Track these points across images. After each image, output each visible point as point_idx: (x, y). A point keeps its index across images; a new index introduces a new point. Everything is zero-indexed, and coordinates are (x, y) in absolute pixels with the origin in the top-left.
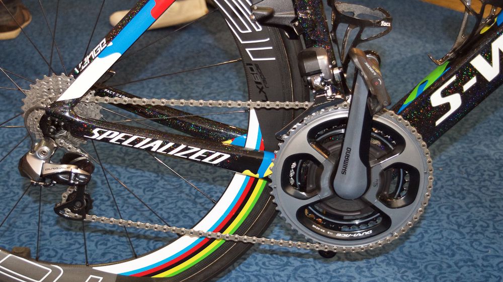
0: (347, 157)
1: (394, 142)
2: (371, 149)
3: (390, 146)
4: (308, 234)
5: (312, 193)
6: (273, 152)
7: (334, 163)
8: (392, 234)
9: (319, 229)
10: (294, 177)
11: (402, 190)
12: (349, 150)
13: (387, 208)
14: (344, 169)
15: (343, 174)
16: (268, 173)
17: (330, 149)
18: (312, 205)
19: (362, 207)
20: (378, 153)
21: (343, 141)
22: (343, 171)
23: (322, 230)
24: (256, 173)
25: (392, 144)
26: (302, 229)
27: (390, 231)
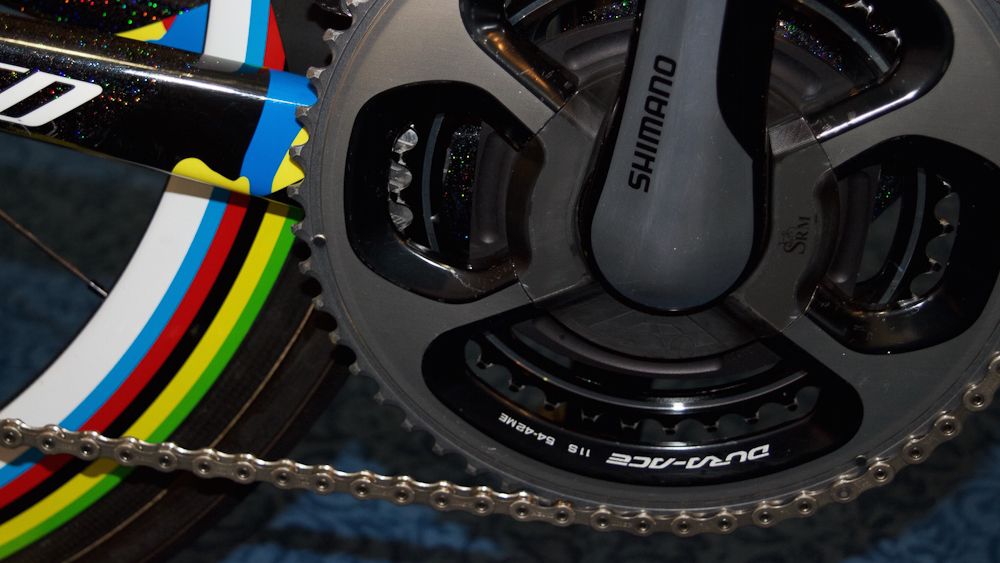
0: (654, 106)
1: (893, 33)
2: (777, 68)
3: (875, 57)
4: (482, 452)
5: (494, 272)
6: (302, 72)
7: (594, 134)
8: (862, 464)
9: (529, 431)
10: (411, 195)
11: (919, 265)
12: (667, 67)
13: (845, 352)
14: (642, 162)
15: (637, 186)
16: (287, 175)
17: (574, 66)
18: (501, 324)
19: (730, 344)
20: (811, 91)
21: (638, 22)
22: (638, 172)
23: (541, 437)
24: (234, 176)
25: (885, 46)
26: (451, 432)
27: (853, 449)
